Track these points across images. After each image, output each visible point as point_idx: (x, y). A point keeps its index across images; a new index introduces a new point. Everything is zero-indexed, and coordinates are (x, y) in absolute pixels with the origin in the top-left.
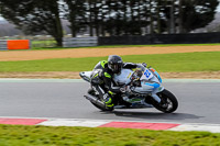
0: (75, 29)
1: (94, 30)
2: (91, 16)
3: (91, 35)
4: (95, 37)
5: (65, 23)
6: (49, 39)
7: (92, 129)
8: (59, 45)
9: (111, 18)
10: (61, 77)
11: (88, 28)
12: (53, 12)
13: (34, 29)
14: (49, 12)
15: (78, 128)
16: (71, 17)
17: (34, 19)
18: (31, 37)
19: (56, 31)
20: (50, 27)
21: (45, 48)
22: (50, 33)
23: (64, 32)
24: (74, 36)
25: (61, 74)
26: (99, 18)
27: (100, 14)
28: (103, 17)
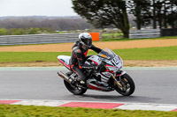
0: (140, 23)
1: (157, 23)
2: (154, 10)
3: (155, 28)
4: (158, 30)
5: (131, 17)
6: (116, 32)
7: (166, 113)
8: (126, 36)
9: (173, 12)
10: (131, 66)
11: (152, 22)
12: (120, 8)
13: (103, 24)
14: (117, 8)
15: (153, 112)
16: (137, 12)
17: (103, 14)
18: (101, 31)
19: (124, 25)
20: (117, 21)
21: (113, 39)
22: (117, 27)
23: (130, 25)
24: (139, 28)
25: (130, 62)
26: (162, 12)
27: (163, 9)
28: (165, 11)
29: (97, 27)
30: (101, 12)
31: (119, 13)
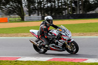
0: (31, 12)
1: (40, 12)
2: (38, 5)
3: (38, 15)
4: (40, 16)
5: (25, 9)
6: (17, 17)
7: (44, 62)
8: (23, 20)
9: (48, 6)
11: (37, 12)
12: (19, 4)
13: (10, 13)
14: (17, 4)
15: (37, 62)
16: (28, 7)
17: (10, 7)
18: (8, 17)
19: (21, 13)
20: (18, 11)
21: (16, 21)
22: (18, 14)
23: (25, 13)
24: (30, 15)
25: (25, 34)
26: (42, 7)
27: (42, 5)
28: (44, 6)
29: (6, 14)
30: (8, 6)
31: (18, 7)
